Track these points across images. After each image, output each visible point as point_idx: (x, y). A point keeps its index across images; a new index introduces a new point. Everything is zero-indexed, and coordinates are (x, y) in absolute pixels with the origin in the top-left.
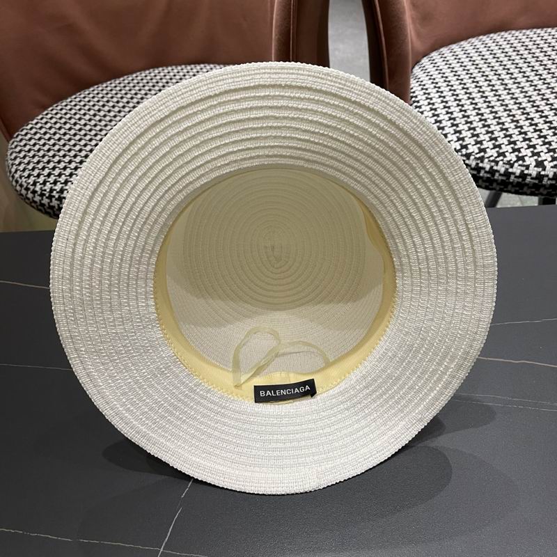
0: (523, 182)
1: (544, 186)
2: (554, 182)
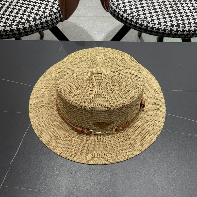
0: (152, 30)
1: (160, 32)
2: (164, 32)
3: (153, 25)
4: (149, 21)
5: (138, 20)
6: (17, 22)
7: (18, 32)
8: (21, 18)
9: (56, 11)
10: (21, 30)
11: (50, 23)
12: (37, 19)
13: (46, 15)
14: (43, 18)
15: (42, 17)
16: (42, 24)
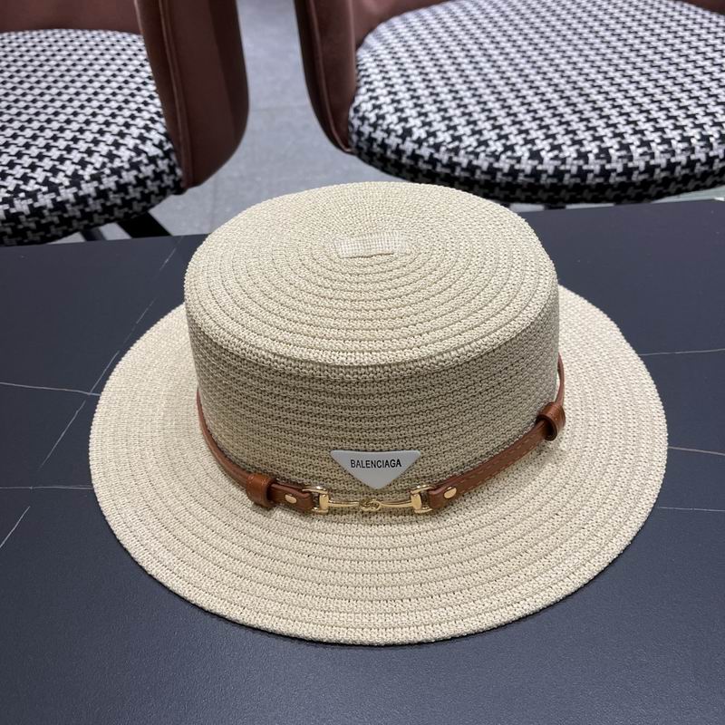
0: (514, 182)
1: (542, 187)
2: (555, 181)
3: (513, 162)
4: (496, 151)
5: (457, 154)
6: (8, 192)
7: (11, 227)
8: (25, 179)
9: (155, 154)
10: (22, 218)
11: (134, 193)
12: (83, 179)
13: (117, 163)
14: (108, 176)
15: (103, 173)
16: (102, 194)
